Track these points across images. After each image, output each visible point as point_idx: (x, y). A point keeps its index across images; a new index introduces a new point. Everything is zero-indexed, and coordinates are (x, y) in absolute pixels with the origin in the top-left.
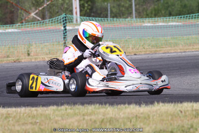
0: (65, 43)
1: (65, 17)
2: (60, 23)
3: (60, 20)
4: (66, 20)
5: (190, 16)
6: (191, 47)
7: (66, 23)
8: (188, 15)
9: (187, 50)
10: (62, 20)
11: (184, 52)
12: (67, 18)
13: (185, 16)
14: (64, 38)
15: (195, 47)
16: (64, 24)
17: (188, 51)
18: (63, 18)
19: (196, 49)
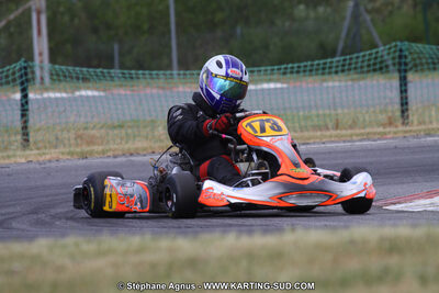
0: (25, 128)
1: (25, 68)
2: (14, 80)
3: (14, 73)
4: (26, 74)
5: (312, 65)
6: (319, 133)
7: (27, 80)
8: (309, 63)
9: (309, 139)
10: (17, 75)
11: (304, 144)
12: (29, 70)
13: (302, 64)
14: (23, 116)
15: (328, 133)
16: (22, 83)
17: (312, 141)
18: (20, 70)
19: (331, 136)
